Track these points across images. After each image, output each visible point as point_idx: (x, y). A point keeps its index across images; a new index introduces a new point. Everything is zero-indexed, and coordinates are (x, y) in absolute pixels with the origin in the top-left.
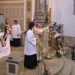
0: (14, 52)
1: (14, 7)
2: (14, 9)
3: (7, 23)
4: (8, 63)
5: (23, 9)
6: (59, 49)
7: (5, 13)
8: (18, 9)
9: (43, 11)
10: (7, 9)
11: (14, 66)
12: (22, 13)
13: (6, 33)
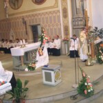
1: (50, 15)
2: (51, 17)
4: (44, 71)
7: (41, 23)
9: (81, 15)
10: (43, 18)
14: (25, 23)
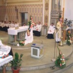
0: (36, 40)
1: (36, 7)
2: (36, 9)
3: (31, 19)
4: (32, 48)
5: (42, 9)
6: (69, 39)
7: (29, 12)
8: (39, 9)
9: (57, 10)
11: (37, 50)
12: (42, 12)
13: (30, 26)
14: (17, 10)
